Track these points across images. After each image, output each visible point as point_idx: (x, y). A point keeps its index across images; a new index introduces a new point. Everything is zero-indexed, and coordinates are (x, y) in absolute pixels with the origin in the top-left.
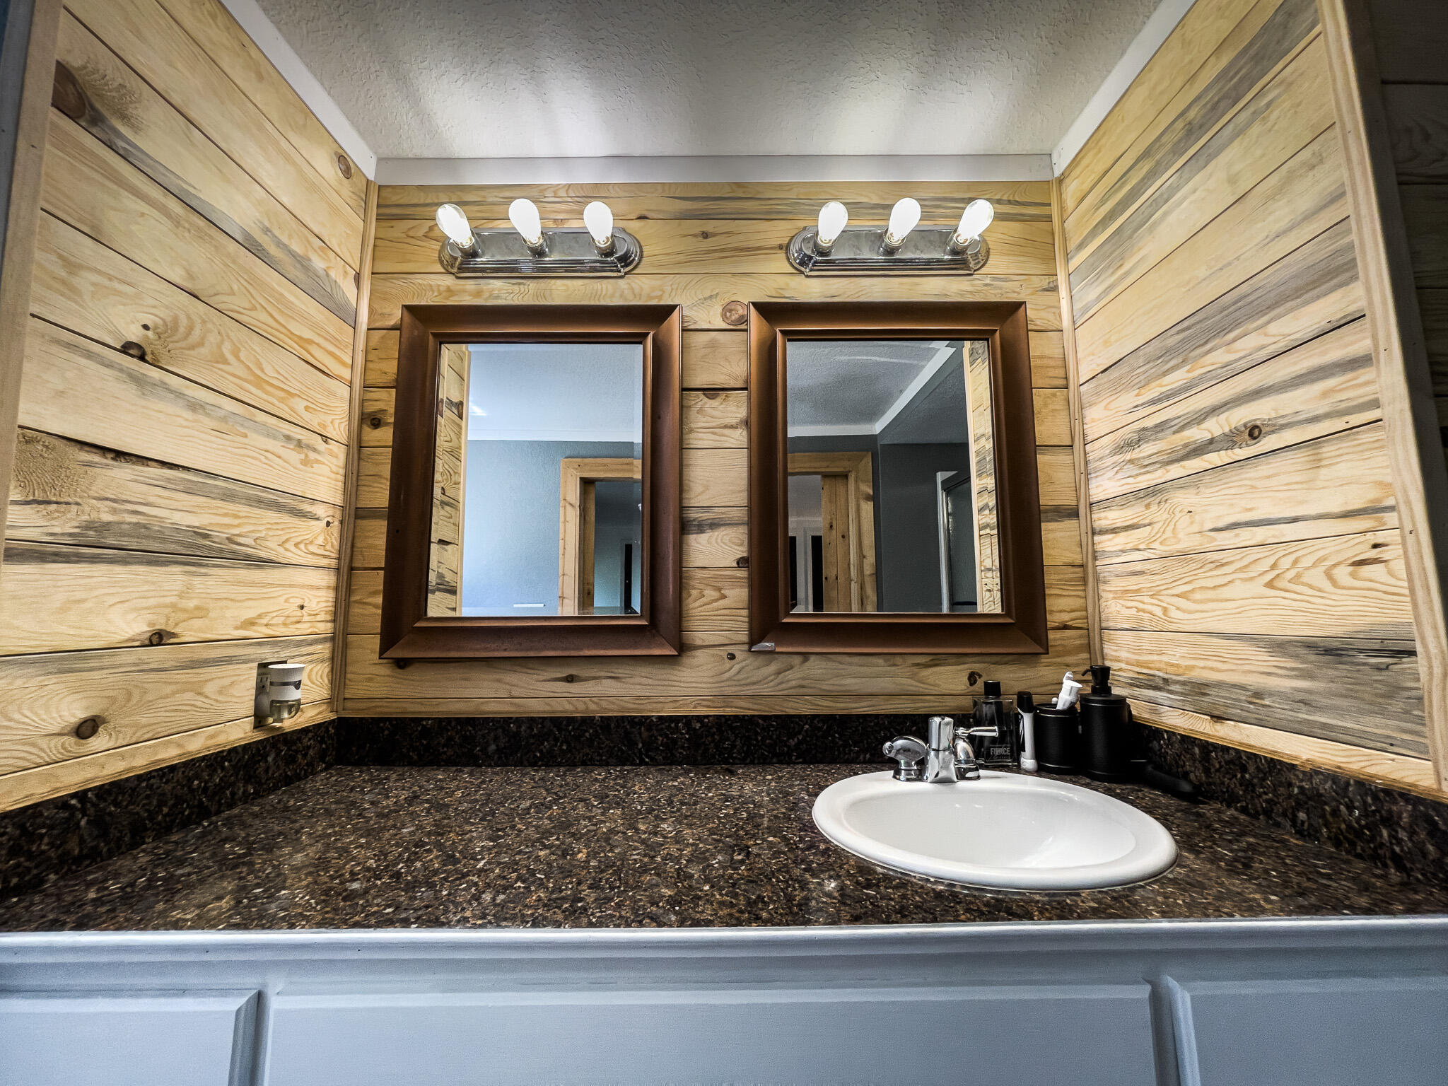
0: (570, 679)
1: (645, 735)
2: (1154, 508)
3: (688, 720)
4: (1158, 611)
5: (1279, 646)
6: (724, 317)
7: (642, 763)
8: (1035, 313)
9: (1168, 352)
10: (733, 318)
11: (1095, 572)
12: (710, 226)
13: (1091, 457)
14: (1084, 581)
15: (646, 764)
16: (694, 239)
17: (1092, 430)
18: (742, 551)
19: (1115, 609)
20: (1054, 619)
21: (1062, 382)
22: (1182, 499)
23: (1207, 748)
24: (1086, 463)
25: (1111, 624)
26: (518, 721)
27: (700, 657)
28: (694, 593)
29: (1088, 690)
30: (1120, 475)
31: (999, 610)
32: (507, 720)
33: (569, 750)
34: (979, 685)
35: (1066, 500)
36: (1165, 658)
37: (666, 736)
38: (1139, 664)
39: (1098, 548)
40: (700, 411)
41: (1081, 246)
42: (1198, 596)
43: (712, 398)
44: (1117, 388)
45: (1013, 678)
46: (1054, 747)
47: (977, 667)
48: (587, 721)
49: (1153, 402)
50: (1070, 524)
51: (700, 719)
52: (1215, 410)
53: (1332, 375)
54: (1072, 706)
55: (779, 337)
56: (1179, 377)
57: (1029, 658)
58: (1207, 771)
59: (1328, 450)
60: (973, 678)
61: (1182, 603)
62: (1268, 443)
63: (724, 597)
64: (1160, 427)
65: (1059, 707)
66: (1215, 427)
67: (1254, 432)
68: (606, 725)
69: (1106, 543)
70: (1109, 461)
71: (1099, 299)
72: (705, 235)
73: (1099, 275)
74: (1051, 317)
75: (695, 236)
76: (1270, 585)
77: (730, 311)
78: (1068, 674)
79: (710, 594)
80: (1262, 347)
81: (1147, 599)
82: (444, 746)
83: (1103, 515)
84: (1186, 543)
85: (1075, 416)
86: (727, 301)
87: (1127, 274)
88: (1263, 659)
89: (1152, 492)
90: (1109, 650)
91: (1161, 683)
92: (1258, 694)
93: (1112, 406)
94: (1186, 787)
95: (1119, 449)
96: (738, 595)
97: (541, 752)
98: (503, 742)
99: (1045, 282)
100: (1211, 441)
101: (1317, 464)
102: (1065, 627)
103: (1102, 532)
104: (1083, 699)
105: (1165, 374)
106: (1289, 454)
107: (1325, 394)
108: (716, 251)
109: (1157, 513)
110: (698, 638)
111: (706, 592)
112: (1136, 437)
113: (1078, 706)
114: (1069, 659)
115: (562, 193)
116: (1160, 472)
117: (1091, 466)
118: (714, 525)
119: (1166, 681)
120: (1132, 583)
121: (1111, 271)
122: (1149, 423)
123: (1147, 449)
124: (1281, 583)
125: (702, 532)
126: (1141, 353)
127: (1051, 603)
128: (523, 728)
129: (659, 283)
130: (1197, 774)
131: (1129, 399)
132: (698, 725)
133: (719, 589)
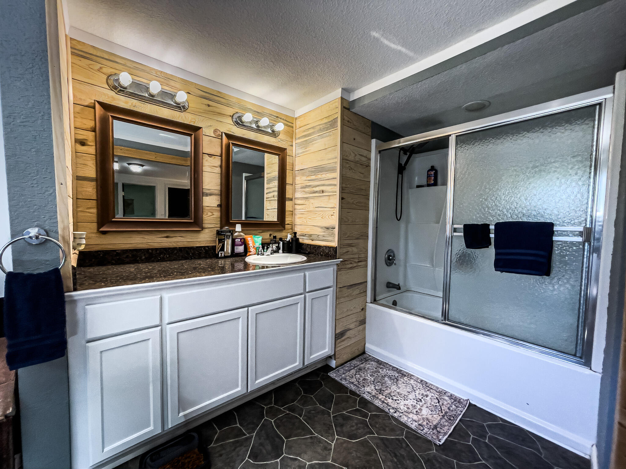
0: (167, 237)
1: (192, 251)
2: (307, 201)
3: (204, 247)
4: (305, 221)
5: (322, 228)
6: (214, 133)
7: (192, 259)
8: (288, 151)
9: (312, 172)
10: (217, 134)
11: (295, 213)
12: (210, 103)
13: (296, 188)
14: (292, 214)
15: (193, 259)
16: (205, 106)
17: (297, 182)
18: (219, 203)
19: (298, 221)
20: (287, 223)
21: (292, 169)
22: (312, 201)
23: (311, 245)
24: (295, 189)
25: (297, 224)
26: (152, 249)
27: (206, 231)
28: (205, 213)
29: (293, 237)
30: (301, 193)
31: (276, 220)
32: (148, 249)
33: (169, 256)
34: (272, 237)
35: (290, 196)
36: (305, 230)
37: (199, 252)
38: (301, 232)
39: (296, 208)
40: (207, 160)
41: (299, 138)
42: (312, 219)
43: (210, 157)
44: (303, 175)
45: (279, 235)
46: (286, 249)
47: (271, 233)
48: (175, 249)
49: (309, 180)
50: (291, 202)
51: (208, 247)
52: (318, 186)
53: (332, 186)
54: (289, 241)
55: (231, 144)
56: (313, 177)
57: (281, 231)
58: (310, 249)
59: (331, 197)
60: (270, 235)
61: (310, 220)
62: (324, 194)
63: (213, 215)
64: (310, 186)
65: (287, 240)
66: (317, 189)
67: (323, 192)
68: (181, 249)
69: (297, 207)
70: (300, 190)
71: (301, 153)
72: (209, 106)
73: (302, 148)
74: (291, 153)
75: (206, 105)
76: (322, 218)
77: (216, 132)
78: (289, 234)
79: (210, 214)
80: (325, 177)
81: (304, 219)
82: (125, 258)
83: (298, 201)
84: (311, 209)
85: (294, 179)
86: (215, 128)
87: (307, 151)
88: (320, 230)
89: (307, 198)
90: (296, 229)
91: (304, 235)
92: (318, 236)
93: (302, 178)
94: (307, 252)
95: (302, 188)
96: (217, 214)
97: (160, 258)
98: (147, 256)
99: (290, 144)
100: (317, 191)
101: (329, 199)
102: (288, 224)
103: (297, 205)
104: (292, 239)
105: (311, 175)
106: (326, 197)
107: (332, 188)
108: (212, 112)
109: (306, 202)
110: (205, 226)
111: (208, 213)
112: (305, 186)
113: (291, 240)
114: (289, 231)
115: (159, 73)
116: (308, 195)
117: (296, 190)
118: (211, 195)
119: (305, 235)
120: (301, 216)
121: (304, 148)
122: (308, 184)
123: (307, 190)
124: (323, 218)
125: (207, 196)
126: (308, 169)
127: (287, 219)
128: (154, 252)
129: (195, 117)
130: (309, 250)
131: (305, 178)
132: (207, 248)
133: (212, 213)
